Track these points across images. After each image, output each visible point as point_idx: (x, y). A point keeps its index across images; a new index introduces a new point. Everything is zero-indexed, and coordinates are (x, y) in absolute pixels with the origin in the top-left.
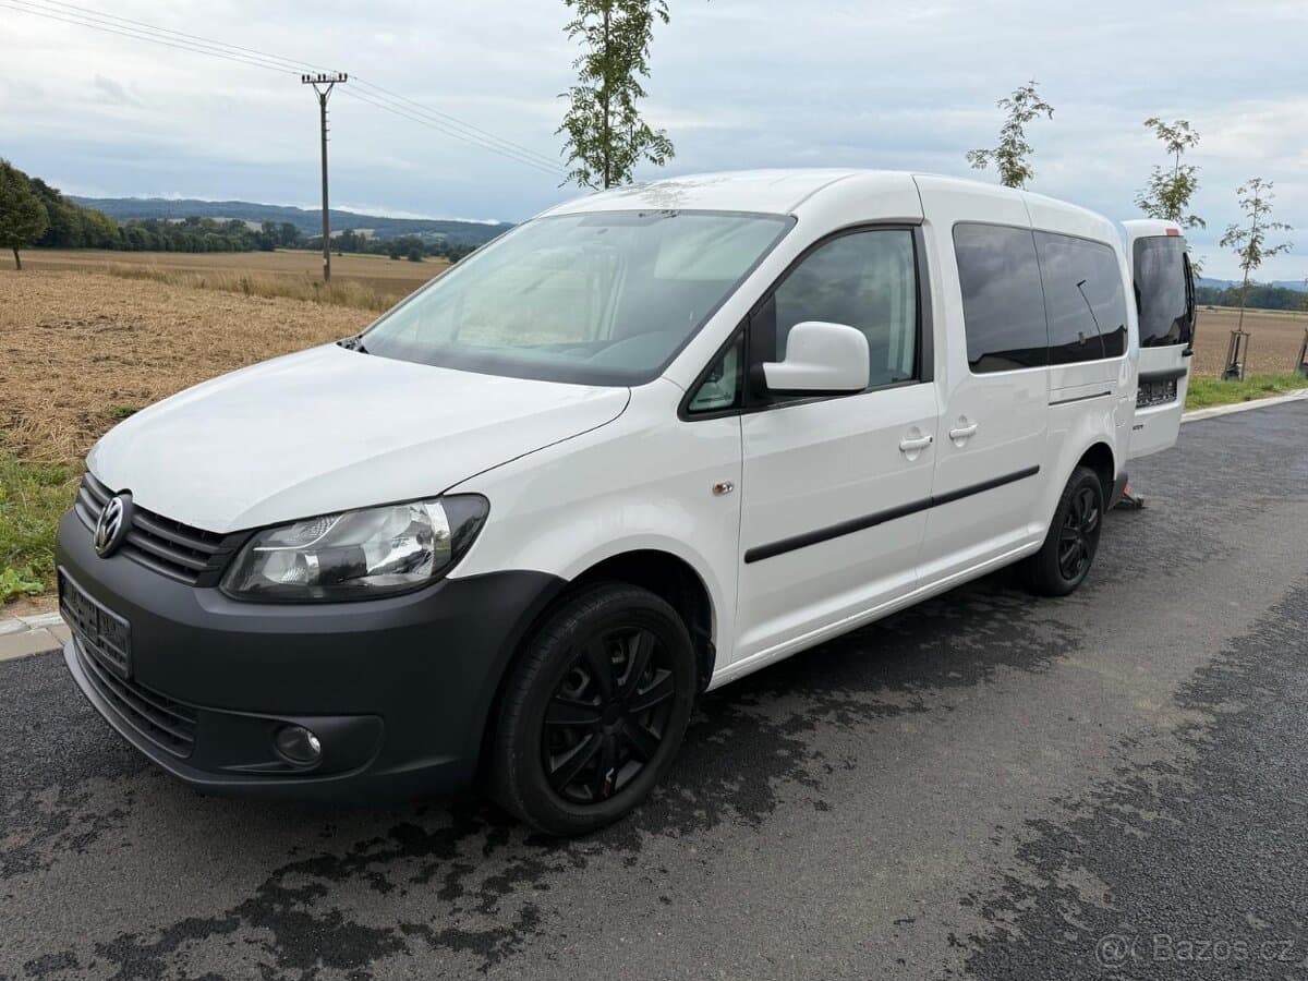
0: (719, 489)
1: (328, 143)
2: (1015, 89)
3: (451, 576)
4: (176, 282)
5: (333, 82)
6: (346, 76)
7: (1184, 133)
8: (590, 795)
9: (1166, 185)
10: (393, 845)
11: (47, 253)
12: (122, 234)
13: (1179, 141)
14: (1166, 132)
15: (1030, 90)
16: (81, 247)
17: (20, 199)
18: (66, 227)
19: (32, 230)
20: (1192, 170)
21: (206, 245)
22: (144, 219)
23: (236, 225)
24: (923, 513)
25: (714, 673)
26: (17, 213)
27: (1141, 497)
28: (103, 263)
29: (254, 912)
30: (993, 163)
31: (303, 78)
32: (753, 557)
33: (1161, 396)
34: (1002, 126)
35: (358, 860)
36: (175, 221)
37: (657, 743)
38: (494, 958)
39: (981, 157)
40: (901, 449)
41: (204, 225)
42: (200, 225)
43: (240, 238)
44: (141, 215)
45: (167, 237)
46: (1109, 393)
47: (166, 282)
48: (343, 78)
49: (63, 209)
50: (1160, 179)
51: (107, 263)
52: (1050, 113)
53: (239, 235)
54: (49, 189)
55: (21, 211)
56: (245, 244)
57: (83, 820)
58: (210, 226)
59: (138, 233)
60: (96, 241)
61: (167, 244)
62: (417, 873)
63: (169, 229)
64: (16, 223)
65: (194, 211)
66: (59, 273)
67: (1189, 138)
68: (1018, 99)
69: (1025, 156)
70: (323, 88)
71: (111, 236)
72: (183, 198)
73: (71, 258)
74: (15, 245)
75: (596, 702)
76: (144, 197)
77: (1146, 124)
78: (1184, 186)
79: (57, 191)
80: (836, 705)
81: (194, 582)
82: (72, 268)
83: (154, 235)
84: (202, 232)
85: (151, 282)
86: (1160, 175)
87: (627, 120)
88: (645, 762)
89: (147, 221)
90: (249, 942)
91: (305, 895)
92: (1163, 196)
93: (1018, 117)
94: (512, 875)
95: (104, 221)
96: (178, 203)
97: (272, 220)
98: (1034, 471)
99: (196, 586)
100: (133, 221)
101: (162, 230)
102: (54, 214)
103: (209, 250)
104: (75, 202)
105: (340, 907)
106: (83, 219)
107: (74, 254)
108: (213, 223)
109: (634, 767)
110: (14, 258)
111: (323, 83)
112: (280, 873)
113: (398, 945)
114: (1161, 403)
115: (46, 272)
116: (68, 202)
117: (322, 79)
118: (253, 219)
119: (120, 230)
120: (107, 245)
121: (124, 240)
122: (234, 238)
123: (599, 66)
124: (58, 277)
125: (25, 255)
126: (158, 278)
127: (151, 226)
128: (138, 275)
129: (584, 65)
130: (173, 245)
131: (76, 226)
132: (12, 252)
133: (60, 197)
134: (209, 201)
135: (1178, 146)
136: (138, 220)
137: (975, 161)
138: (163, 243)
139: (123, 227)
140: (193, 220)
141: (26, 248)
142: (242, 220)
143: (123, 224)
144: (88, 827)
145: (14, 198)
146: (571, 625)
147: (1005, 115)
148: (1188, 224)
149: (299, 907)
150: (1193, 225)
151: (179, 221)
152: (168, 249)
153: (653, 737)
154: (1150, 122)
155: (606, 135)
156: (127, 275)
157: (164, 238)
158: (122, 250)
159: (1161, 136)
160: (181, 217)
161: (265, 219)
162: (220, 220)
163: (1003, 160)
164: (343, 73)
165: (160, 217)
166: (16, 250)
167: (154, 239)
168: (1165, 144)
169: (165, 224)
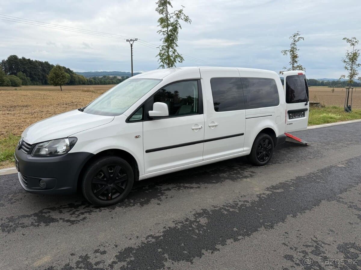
0: (136, 137)
1: (133, 56)
2: (293, 34)
3: (69, 152)
4: (97, 93)
5: (134, 41)
6: (137, 39)
7: (355, 40)
8: (106, 199)
9: (350, 56)
10: (67, 206)
11: (70, 86)
12: (88, 81)
13: (354, 43)
14: (349, 41)
15: (297, 34)
16: (78, 84)
17: (62, 74)
18: (75, 80)
19: (64, 81)
20: (358, 50)
21: (107, 83)
22: (93, 77)
23: (115, 77)
24: (202, 144)
25: (140, 176)
26: (61, 77)
27: (306, 142)
28: (80, 88)
29: (35, 215)
30: (289, 53)
31: (127, 40)
32: (147, 151)
33: (299, 116)
34: (291, 43)
35: (59, 208)
36: (100, 77)
37: (124, 190)
38: (73, 224)
39: (285, 52)
40: (192, 129)
41: (107, 78)
42: (106, 78)
43: (116, 81)
44: (92, 76)
45: (98, 81)
46: (272, 115)
47: (95, 93)
48: (136, 40)
49: (74, 75)
50: (349, 54)
51: (81, 88)
52: (303, 39)
53: (116, 80)
54: (71, 71)
55: (62, 77)
56: (117, 82)
57: (15, 199)
58: (108, 78)
59: (91, 80)
60: (81, 83)
61: (98, 83)
62: (69, 211)
63: (99, 79)
64: (61, 80)
65: (105, 74)
66: (70, 91)
67: (356, 42)
68: (294, 36)
69: (297, 51)
70: (131, 42)
71: (85, 81)
72: (102, 71)
73: (76, 87)
74: (61, 85)
75: (105, 179)
76: (93, 71)
77: (343, 39)
78: (356, 55)
79: (73, 71)
80: (179, 186)
81: (27, 153)
82: (74, 90)
83: (95, 81)
84: (107, 79)
85: (91, 93)
86: (348, 53)
87: (174, 53)
88: (121, 194)
89: (94, 78)
90: (32, 219)
91: (46, 213)
92: (350, 59)
93: (294, 41)
94: (86, 212)
95: (83, 78)
96: (101, 72)
97: (124, 76)
98: (243, 134)
99: (27, 154)
100: (90, 77)
101: (97, 79)
102: (72, 76)
103: (108, 84)
104: (77, 74)
105: (51, 215)
106: (79, 77)
107: (76, 86)
108: (109, 77)
109: (118, 194)
110: (60, 88)
111: (131, 41)
112: (44, 209)
113: (58, 221)
114: (299, 118)
115: (67, 91)
116: (75, 74)
117: (131, 40)
118: (119, 75)
119: (87, 80)
120: (84, 84)
121: (88, 82)
122: (114, 81)
123: (167, 40)
124: (70, 92)
125: (63, 87)
126: (93, 92)
127: (94, 79)
128: (88, 91)
129: (163, 40)
130: (99, 83)
131: (77, 79)
132: (60, 86)
133: (73, 73)
134: (108, 71)
135: (353, 44)
136: (92, 77)
137: (284, 53)
138: (97, 82)
139: (88, 79)
140: (105, 77)
141: (63, 85)
142: (116, 76)
143: (88, 78)
144: (15, 201)
145: (61, 74)
146: (98, 163)
147: (292, 41)
148: (358, 66)
149: (44, 214)
150: (359, 66)
151: (101, 77)
152: (98, 84)
153: (123, 189)
154: (344, 39)
155: (169, 57)
156: (86, 91)
157: (98, 82)
158: (87, 85)
159: (348, 42)
160: (102, 76)
161: (122, 75)
162: (111, 76)
163: (291, 53)
164: (136, 38)
165: (97, 76)
166: (61, 86)
167: (95, 82)
168: (349, 44)
169: (98, 78)
